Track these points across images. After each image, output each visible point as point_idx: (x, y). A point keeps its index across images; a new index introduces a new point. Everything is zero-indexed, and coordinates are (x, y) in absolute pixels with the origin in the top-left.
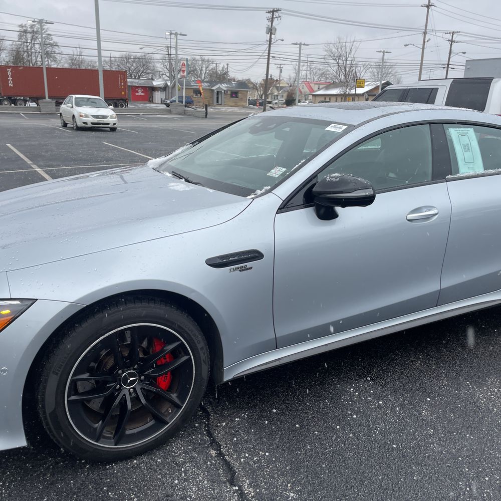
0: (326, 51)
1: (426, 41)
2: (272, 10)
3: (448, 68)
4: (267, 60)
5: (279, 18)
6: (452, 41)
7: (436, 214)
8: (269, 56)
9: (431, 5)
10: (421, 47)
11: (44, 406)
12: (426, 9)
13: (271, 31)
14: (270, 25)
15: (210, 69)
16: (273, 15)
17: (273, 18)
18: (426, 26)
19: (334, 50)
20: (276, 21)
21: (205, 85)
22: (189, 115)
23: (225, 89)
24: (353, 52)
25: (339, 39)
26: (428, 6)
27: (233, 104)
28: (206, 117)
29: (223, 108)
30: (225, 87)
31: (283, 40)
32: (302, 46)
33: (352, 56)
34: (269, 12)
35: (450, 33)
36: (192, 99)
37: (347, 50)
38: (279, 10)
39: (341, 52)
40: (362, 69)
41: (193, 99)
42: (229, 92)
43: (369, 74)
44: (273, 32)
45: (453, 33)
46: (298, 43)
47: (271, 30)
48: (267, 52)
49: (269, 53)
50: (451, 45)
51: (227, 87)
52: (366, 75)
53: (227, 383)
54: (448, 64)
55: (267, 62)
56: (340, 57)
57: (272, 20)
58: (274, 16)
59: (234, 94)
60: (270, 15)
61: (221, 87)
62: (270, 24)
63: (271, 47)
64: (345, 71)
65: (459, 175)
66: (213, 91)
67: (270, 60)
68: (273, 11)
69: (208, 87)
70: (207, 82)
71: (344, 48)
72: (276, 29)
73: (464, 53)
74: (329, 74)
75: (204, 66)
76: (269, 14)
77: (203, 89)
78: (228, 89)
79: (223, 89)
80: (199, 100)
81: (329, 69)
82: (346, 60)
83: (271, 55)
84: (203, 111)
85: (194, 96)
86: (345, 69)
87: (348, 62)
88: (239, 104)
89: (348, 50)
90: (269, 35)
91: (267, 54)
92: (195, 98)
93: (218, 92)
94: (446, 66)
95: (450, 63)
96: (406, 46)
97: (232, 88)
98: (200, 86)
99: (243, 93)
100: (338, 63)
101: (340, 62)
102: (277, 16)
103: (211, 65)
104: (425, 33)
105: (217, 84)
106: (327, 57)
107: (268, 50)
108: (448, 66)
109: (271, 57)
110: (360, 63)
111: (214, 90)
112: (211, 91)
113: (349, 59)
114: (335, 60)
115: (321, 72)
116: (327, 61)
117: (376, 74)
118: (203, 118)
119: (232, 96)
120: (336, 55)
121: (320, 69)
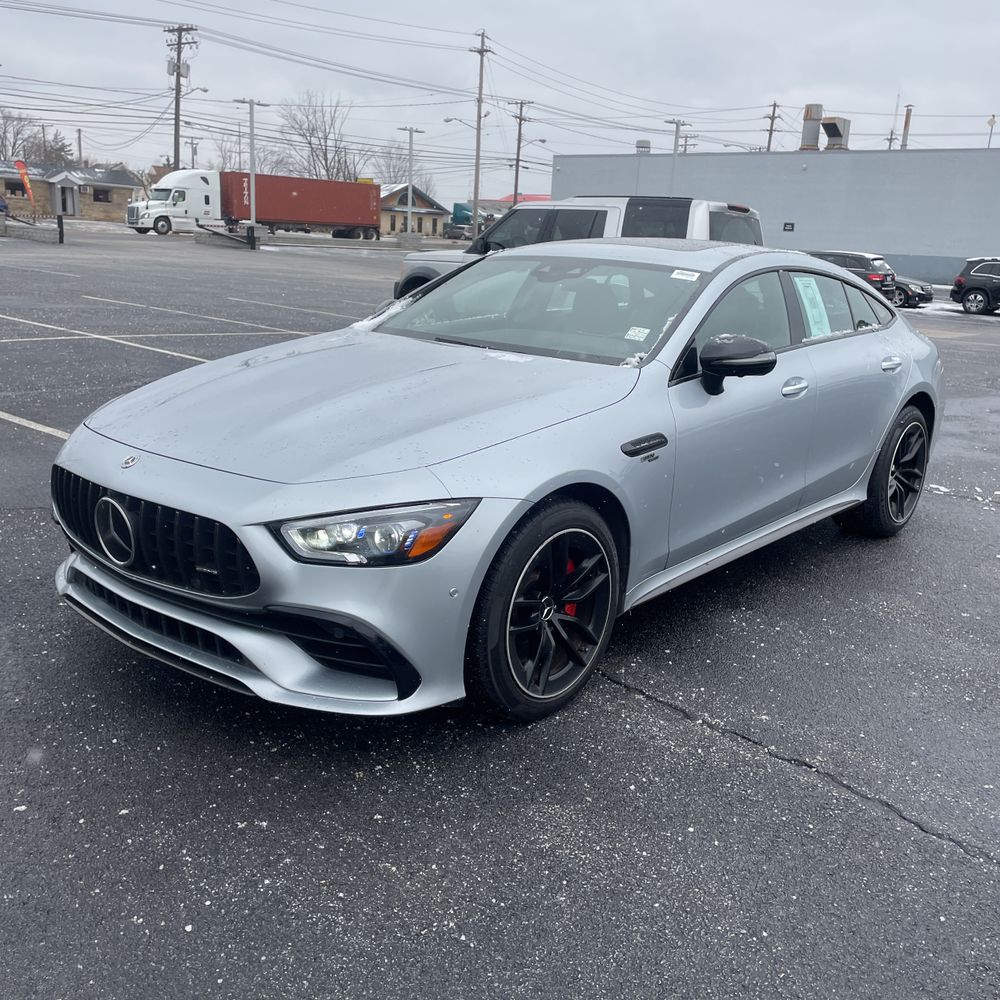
0: (283, 117)
1: (482, 115)
2: (176, 27)
3: (517, 166)
4: (173, 127)
5: (194, 46)
6: (521, 119)
7: (806, 388)
8: (177, 119)
9: (487, 51)
10: (475, 125)
11: (485, 641)
12: (478, 56)
13: (178, 69)
14: (176, 57)
15: (26, 136)
16: (180, 38)
17: (179, 43)
18: (481, 87)
19: (300, 116)
20: (186, 51)
21: (34, 172)
22: (19, 237)
23: (81, 183)
24: (337, 125)
25: (310, 97)
26: (482, 52)
27: (102, 216)
28: (61, 241)
29: (80, 224)
30: (80, 179)
31: (206, 91)
32: (255, 106)
33: (337, 132)
34: (170, 31)
35: (517, 103)
36: (3, 201)
37: (326, 119)
38: (192, 29)
39: (314, 121)
40: (357, 159)
41: (7, 201)
42: (90, 191)
43: (371, 167)
44: (183, 71)
45: (522, 103)
46: (247, 100)
47: (179, 67)
48: (173, 112)
49: (177, 114)
50: (520, 125)
51: (85, 179)
52: (366, 170)
53: (627, 612)
54: (518, 160)
55: (173, 132)
56: (313, 131)
57: (179, 46)
58: (183, 41)
59: (101, 195)
60: (174, 37)
61: (70, 177)
62: (174, 54)
63: (181, 103)
64: (326, 160)
65: (813, 338)
66: (52, 185)
67: (181, 128)
68: (180, 30)
69: (39, 178)
70: (36, 166)
71: (319, 114)
72: (188, 67)
73: (543, 141)
74: (293, 164)
75: (10, 129)
76: (171, 34)
77: (30, 181)
78: (90, 183)
79: (76, 184)
80: (21, 205)
81: (293, 153)
82: (326, 138)
83: (181, 118)
84: (54, 230)
85: (8, 195)
86: (325, 155)
87: (330, 143)
88: (114, 215)
89: (328, 118)
90: (173, 78)
91: (174, 116)
92: (11, 199)
93: (63, 190)
94: (515, 162)
95: (521, 158)
96: (447, 121)
97: (95, 180)
98: (22, 175)
99: (123, 192)
100: (310, 144)
101: (314, 140)
102: (191, 41)
103: (26, 127)
104: (480, 101)
105: (62, 172)
106: (286, 130)
107: (173, 106)
108: (518, 163)
109: (181, 123)
110: (354, 146)
111: (53, 183)
112: (45, 186)
113: (331, 136)
114: (304, 135)
115: (275, 158)
116: (288, 137)
117: (384, 169)
118: (54, 243)
119: (97, 198)
120: (305, 126)
121: (272, 153)
